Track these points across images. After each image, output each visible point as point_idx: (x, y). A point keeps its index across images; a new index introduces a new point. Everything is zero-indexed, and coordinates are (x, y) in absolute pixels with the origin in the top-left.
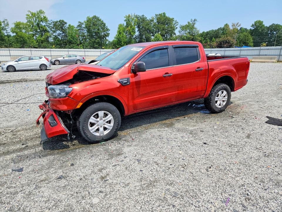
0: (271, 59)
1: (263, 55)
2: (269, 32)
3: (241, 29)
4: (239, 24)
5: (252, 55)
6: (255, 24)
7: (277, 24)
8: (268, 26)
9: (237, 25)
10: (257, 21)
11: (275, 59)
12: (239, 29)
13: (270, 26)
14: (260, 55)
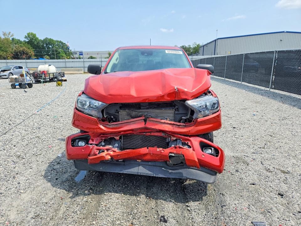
0: (79, 70)
1: (70, 67)
2: (45, 46)
3: (13, 39)
4: (11, 34)
5: (61, 67)
6: (29, 36)
7: (50, 39)
8: (42, 40)
9: (9, 35)
10: (29, 33)
11: (82, 71)
12: (11, 39)
13: (44, 40)
14: (67, 67)
